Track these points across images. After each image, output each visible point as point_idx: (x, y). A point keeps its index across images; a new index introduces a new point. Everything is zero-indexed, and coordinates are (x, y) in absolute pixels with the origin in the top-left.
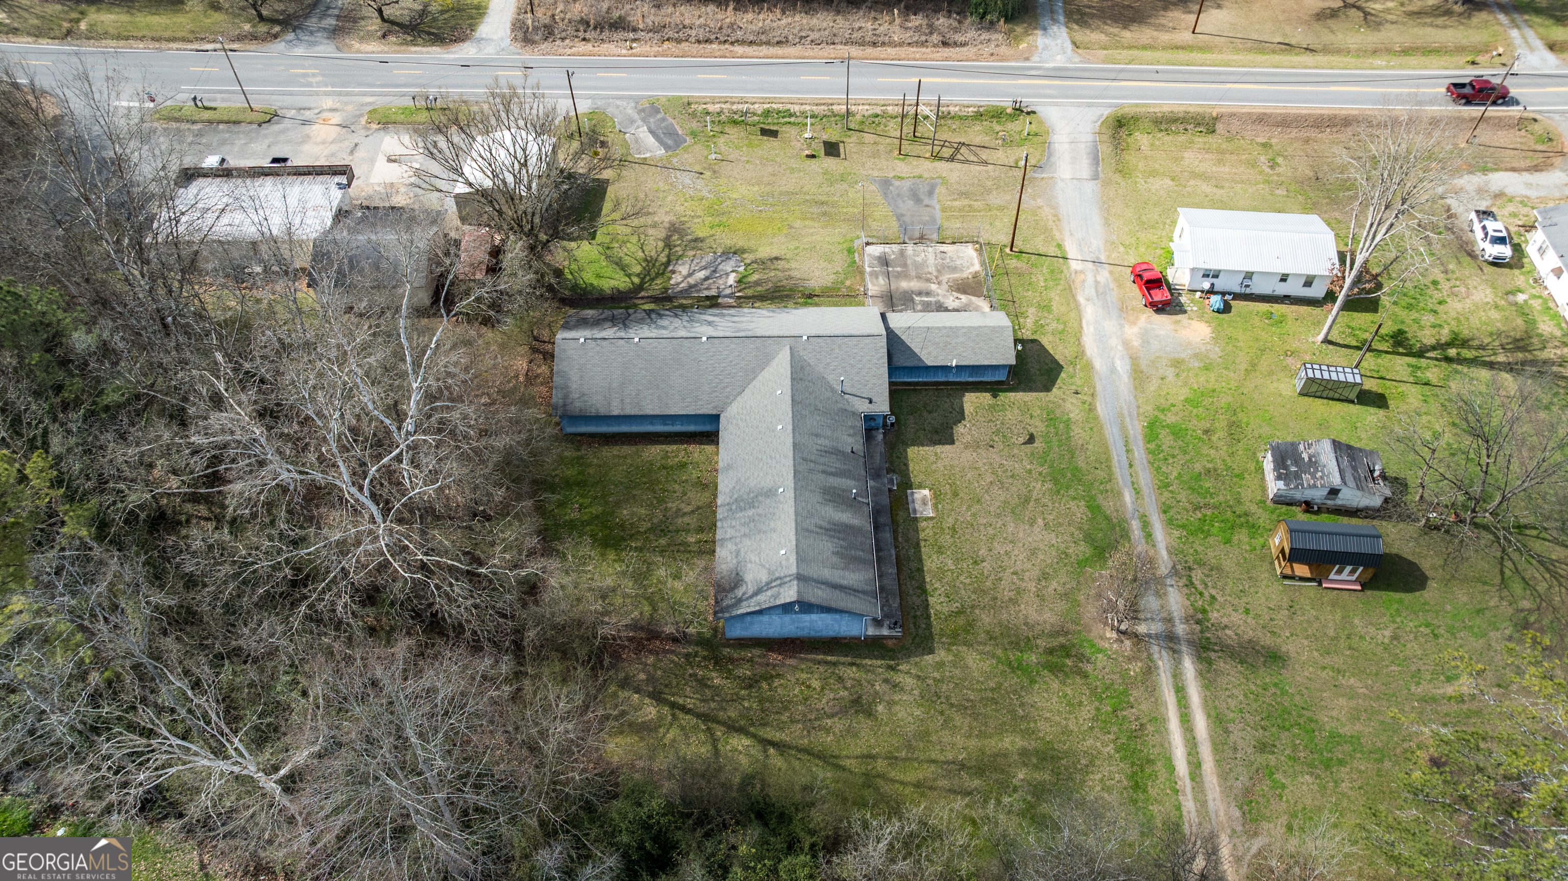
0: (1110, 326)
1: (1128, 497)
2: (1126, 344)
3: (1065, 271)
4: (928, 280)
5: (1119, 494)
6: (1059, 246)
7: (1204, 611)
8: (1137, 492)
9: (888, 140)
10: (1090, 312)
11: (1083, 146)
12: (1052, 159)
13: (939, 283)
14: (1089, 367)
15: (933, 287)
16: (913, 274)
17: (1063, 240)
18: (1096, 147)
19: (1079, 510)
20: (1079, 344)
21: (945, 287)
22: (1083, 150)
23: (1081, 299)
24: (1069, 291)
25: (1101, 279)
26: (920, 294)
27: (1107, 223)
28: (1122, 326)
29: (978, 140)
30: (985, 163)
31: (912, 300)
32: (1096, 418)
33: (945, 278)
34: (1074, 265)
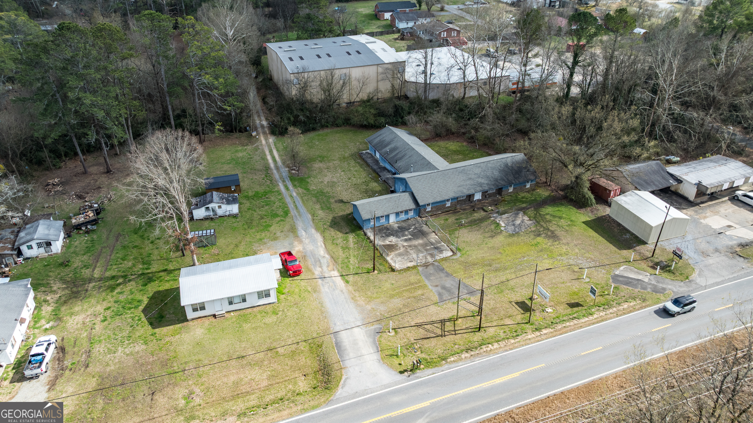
0: (310, 247)
1: (295, 194)
2: (301, 242)
3: (340, 269)
4: (410, 246)
5: (298, 194)
6: (347, 282)
7: (266, 176)
8: (291, 196)
9: (495, 324)
10: (322, 251)
11: (351, 355)
12: (372, 340)
13: (404, 246)
14: (317, 229)
15: (405, 244)
16: (419, 247)
17: (346, 286)
18: (341, 356)
19: (312, 187)
20: (324, 237)
21: (400, 245)
22: (350, 353)
23: (327, 256)
24: (334, 259)
25: (319, 269)
26: (410, 239)
27: (321, 304)
28: (304, 249)
29: (433, 342)
30: (419, 326)
31: (412, 235)
32: (310, 213)
33: (402, 250)
34: (336, 273)
